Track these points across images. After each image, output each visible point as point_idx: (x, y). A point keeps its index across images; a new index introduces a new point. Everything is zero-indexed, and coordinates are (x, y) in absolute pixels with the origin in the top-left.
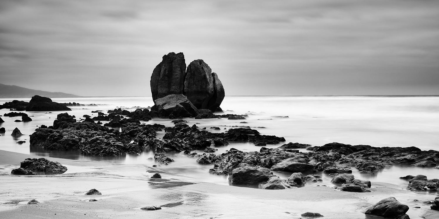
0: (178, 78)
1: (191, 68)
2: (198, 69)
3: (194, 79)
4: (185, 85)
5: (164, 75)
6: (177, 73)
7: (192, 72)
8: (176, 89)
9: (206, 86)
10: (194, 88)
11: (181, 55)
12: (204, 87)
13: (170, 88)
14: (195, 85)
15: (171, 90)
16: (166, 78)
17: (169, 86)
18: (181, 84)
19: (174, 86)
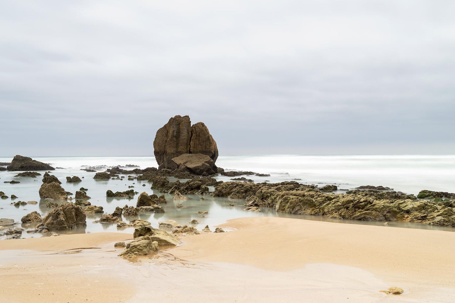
0: (185, 139)
1: (196, 130)
2: (203, 131)
3: (199, 140)
4: (191, 145)
5: (173, 136)
6: (184, 135)
7: (198, 133)
8: (183, 149)
9: (210, 146)
10: (199, 148)
11: (187, 117)
12: (208, 147)
13: (178, 148)
14: (200, 145)
15: (178, 150)
16: (175, 139)
17: (177, 146)
18: (188, 144)
19: (181, 146)
